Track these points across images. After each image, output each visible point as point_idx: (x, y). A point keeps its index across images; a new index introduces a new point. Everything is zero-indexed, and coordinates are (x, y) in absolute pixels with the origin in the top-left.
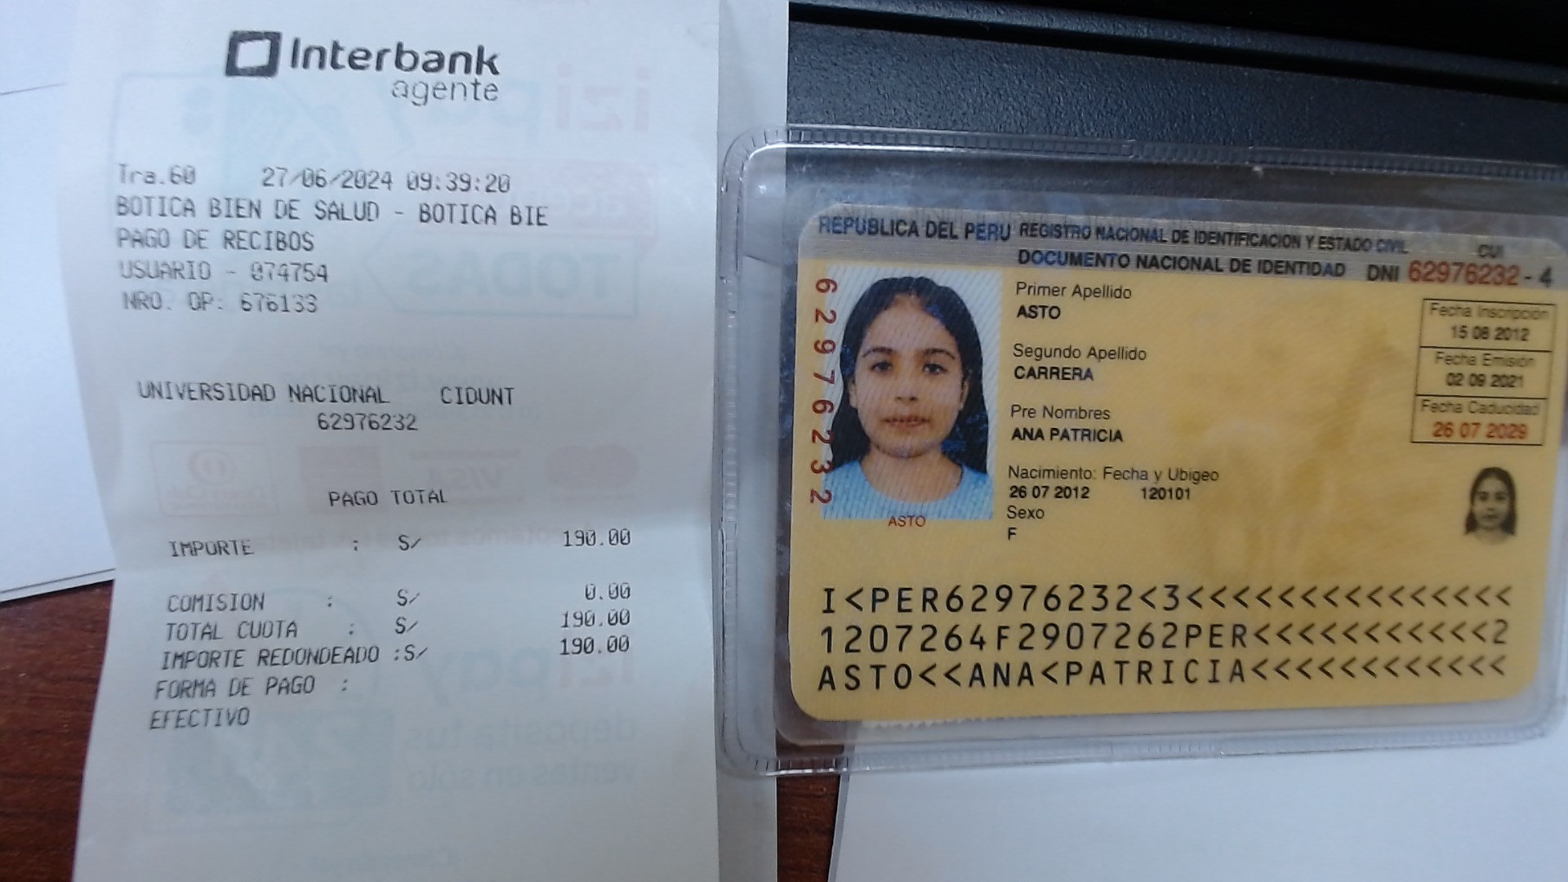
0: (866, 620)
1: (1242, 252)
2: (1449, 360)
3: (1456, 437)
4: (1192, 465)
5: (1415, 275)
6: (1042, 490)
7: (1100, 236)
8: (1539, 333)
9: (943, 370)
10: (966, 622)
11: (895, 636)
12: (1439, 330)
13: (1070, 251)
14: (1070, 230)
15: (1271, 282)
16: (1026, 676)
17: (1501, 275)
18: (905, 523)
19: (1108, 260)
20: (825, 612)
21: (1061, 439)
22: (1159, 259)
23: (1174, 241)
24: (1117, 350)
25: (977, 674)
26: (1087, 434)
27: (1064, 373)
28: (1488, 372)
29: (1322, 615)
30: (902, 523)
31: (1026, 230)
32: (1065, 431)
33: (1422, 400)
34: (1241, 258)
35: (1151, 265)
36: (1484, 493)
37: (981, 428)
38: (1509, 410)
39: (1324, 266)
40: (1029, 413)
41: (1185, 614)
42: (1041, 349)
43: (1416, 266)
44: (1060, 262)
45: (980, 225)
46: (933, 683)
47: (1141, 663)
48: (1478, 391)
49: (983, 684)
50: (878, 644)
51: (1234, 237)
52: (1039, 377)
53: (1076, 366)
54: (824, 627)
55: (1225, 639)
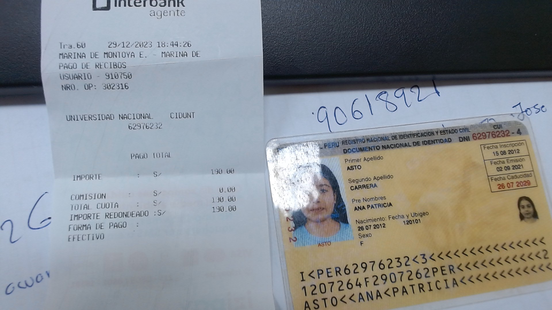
0: (317, 282)
1: (416, 139)
2: (495, 163)
3: (507, 188)
4: (419, 211)
5: (475, 138)
6: (369, 227)
7: (368, 141)
8: (523, 150)
9: (327, 191)
10: (353, 277)
11: (328, 286)
12: (489, 154)
13: (360, 147)
14: (358, 141)
15: (428, 147)
16: (379, 295)
17: (504, 133)
18: (324, 245)
19: (373, 148)
20: (302, 281)
21: (371, 208)
22: (389, 146)
23: (393, 139)
24: (383, 176)
25: (361, 297)
26: (379, 205)
27: (367, 186)
28: (510, 165)
29: (479, 258)
30: (323, 245)
31: (344, 143)
32: (372, 205)
33: (490, 178)
34: (416, 141)
35: (387, 148)
36: (523, 206)
37: (343, 209)
38: (521, 176)
39: (444, 140)
40: (358, 201)
41: (430, 264)
42: (358, 180)
43: (474, 135)
44: (357, 151)
45: (328, 144)
46: (346, 303)
47: (419, 285)
48: (508, 172)
49: (364, 300)
50: (323, 290)
51: (412, 135)
52: (359, 189)
53: (371, 183)
54: (303, 286)
55: (447, 271)
